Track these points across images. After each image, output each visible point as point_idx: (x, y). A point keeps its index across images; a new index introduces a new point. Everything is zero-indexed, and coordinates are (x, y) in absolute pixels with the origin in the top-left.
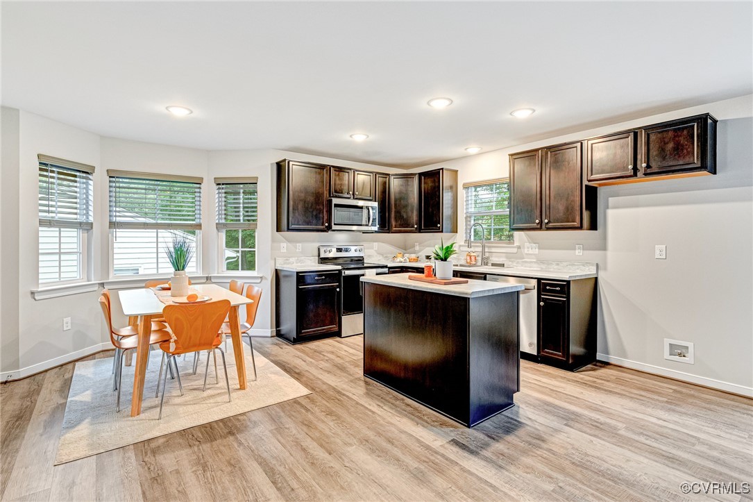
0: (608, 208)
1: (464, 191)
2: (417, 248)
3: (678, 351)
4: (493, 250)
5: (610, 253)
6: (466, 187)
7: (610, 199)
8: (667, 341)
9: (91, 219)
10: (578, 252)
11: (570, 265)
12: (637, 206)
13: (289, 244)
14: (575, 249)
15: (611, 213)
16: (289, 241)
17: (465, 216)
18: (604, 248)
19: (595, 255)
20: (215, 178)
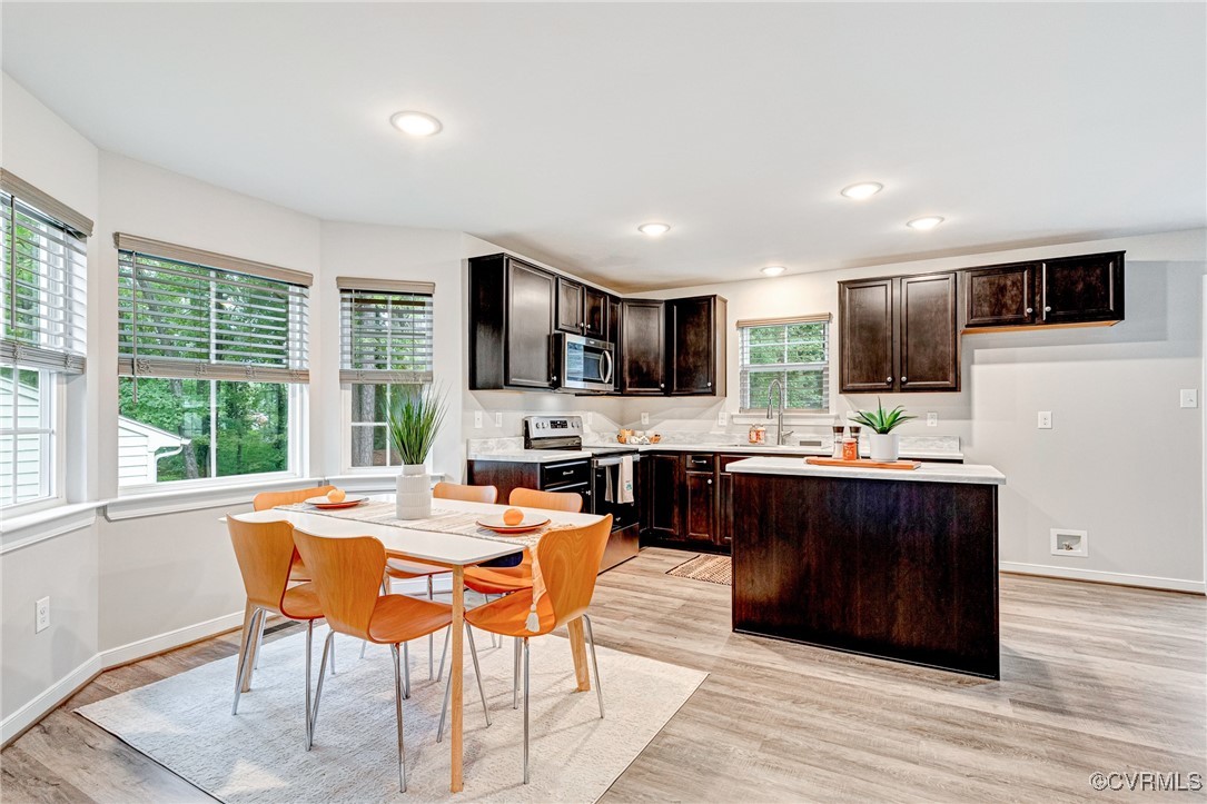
0: (973, 363)
1: (739, 332)
2: (646, 421)
3: (1067, 542)
4: (793, 422)
5: (977, 424)
6: (741, 326)
7: (976, 352)
8: (1054, 532)
9: (79, 349)
10: (931, 423)
11: (920, 440)
12: (1012, 361)
13: (486, 414)
14: (926, 419)
15: (977, 370)
16: (486, 407)
17: (740, 370)
18: (968, 416)
19: (957, 426)
20: (338, 278)
